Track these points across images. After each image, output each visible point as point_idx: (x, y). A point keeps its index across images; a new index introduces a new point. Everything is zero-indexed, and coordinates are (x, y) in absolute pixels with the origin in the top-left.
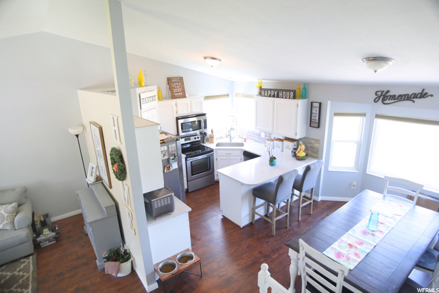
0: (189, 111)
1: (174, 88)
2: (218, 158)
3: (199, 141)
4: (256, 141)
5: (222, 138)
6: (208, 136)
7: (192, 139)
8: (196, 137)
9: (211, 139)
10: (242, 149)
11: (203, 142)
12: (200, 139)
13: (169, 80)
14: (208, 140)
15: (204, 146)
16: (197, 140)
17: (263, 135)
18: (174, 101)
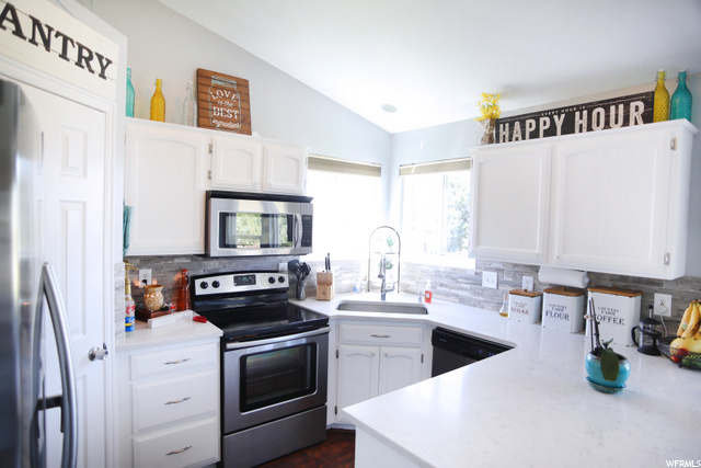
0: (257, 179)
1: (215, 103)
2: (344, 349)
3: (283, 291)
4: (462, 301)
5: (354, 289)
6: (313, 278)
7: (262, 283)
8: (276, 276)
9: (323, 288)
10: (427, 323)
11: (298, 297)
12: (286, 284)
13: (202, 77)
14: (312, 293)
15: (299, 309)
16: (278, 285)
17: (490, 280)
18: (205, 135)
